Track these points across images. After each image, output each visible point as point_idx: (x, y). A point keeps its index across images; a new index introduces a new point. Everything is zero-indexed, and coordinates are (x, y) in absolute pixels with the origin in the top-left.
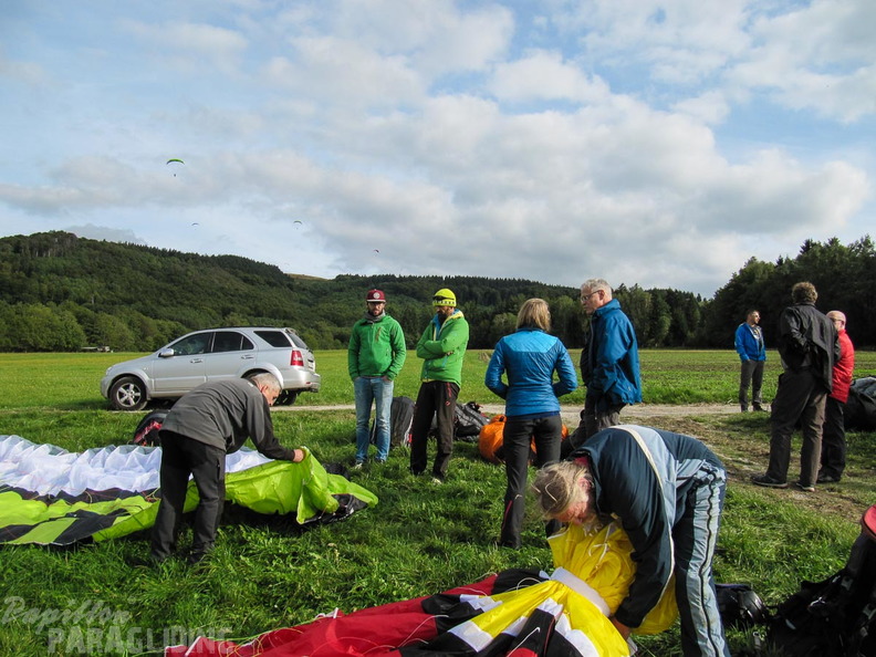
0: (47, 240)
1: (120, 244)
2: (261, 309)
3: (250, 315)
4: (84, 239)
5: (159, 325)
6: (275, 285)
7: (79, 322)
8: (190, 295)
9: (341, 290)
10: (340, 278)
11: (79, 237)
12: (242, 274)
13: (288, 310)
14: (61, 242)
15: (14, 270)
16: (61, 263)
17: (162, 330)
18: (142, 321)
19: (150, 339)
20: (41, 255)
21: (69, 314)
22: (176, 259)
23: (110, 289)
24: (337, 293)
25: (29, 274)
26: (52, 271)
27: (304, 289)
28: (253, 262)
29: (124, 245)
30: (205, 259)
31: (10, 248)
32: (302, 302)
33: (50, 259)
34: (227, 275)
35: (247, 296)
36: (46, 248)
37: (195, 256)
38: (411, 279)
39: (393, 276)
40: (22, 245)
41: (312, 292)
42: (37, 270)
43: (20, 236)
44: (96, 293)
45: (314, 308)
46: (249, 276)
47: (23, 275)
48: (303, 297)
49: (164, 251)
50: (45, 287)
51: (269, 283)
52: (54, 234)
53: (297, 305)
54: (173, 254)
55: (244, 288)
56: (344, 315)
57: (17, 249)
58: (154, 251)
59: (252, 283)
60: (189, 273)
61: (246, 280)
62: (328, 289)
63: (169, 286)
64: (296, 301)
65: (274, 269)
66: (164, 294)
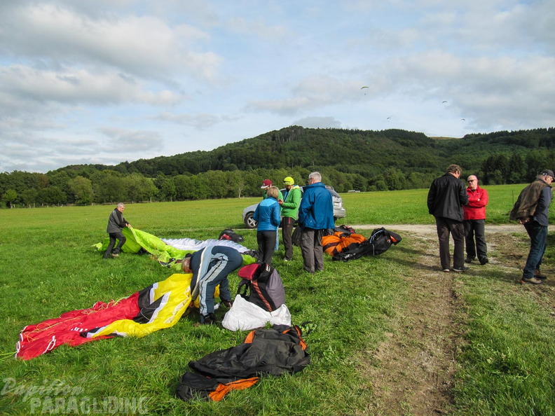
0: (288, 131)
1: (327, 129)
2: (412, 162)
3: (405, 166)
4: (307, 129)
5: (347, 176)
6: (422, 145)
7: (303, 178)
8: (369, 156)
9: (468, 145)
10: (467, 137)
11: (305, 128)
12: (400, 140)
13: (431, 161)
14: (295, 132)
15: (273, 150)
16: (296, 144)
17: (349, 179)
18: (337, 175)
19: (341, 185)
20: (285, 141)
21: (297, 173)
22: (359, 135)
23: (323, 156)
24: (465, 147)
25: (280, 152)
26: (291, 149)
27: (442, 147)
28: (407, 132)
29: (329, 130)
30: (377, 133)
31: (270, 138)
32: (441, 155)
33: (290, 143)
34: (391, 142)
35: (404, 154)
36: (288, 136)
37: (371, 132)
38: (521, 132)
39: (507, 131)
40: (276, 135)
41: (448, 148)
42: (285, 149)
43: (275, 131)
44: (315, 160)
45: (449, 158)
46: (405, 141)
47: (277, 153)
48: (442, 152)
49: (352, 130)
50: (289, 158)
51: (418, 145)
52: (292, 128)
53: (437, 157)
54: (357, 132)
55: (402, 149)
56: (470, 162)
57: (274, 139)
58: (346, 131)
59: (407, 145)
60: (368, 143)
61: (403, 144)
62: (458, 145)
63: (356, 152)
64: (436, 155)
65: (421, 135)
66: (353, 157)
